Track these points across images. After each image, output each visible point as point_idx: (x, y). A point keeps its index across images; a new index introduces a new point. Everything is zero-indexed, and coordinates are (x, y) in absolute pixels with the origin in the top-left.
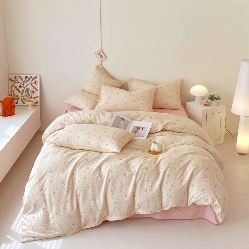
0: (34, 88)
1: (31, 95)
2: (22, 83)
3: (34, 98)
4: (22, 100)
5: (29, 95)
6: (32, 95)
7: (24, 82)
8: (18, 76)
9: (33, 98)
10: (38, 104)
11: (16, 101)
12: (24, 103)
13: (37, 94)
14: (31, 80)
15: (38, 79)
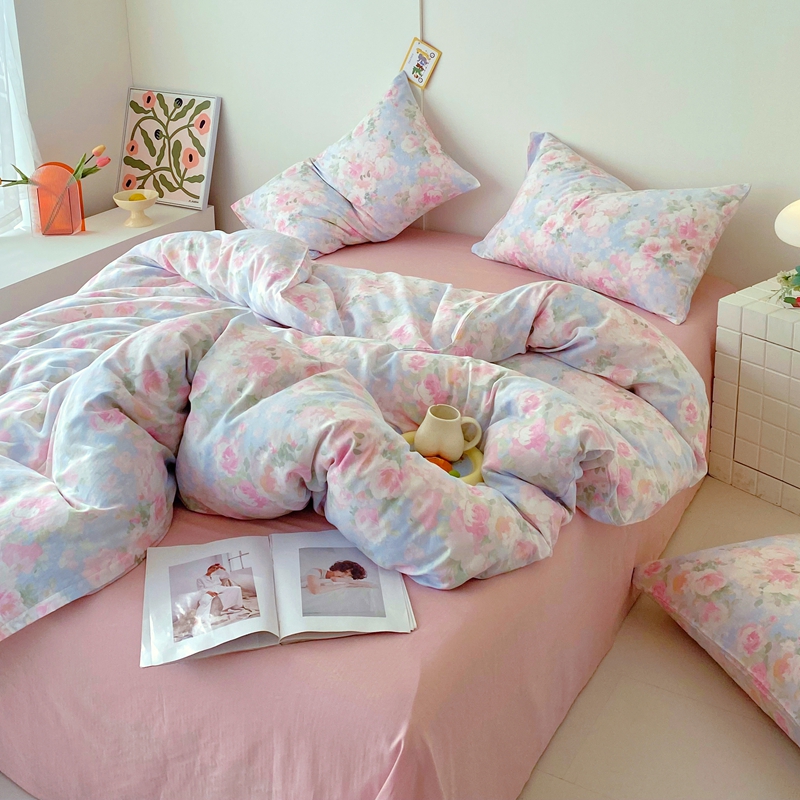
0: (196, 142)
1: (182, 169)
2: (164, 120)
3: (193, 180)
4: (156, 184)
5: (177, 165)
6: (186, 169)
7: (169, 119)
8: (156, 94)
9: (189, 179)
10: (201, 203)
11: (140, 182)
12: (161, 195)
13: (203, 166)
14: (191, 112)
15: (210, 113)
